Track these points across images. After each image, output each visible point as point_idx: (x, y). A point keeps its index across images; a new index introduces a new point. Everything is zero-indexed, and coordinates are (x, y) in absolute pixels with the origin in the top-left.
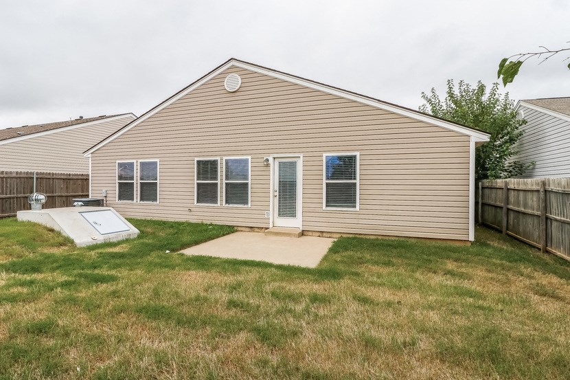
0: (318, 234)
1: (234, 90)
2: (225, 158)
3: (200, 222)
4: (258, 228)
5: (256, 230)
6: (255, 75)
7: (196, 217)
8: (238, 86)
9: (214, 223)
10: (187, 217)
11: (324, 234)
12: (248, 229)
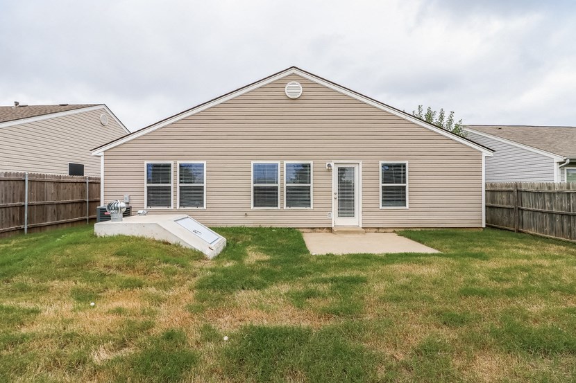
0: (375, 230)
1: (296, 97)
2: (285, 162)
3: (258, 226)
4: (320, 228)
5: (318, 230)
6: (316, 86)
7: (252, 222)
8: (300, 94)
9: (274, 226)
10: (243, 222)
11: (380, 230)
12: (309, 230)
